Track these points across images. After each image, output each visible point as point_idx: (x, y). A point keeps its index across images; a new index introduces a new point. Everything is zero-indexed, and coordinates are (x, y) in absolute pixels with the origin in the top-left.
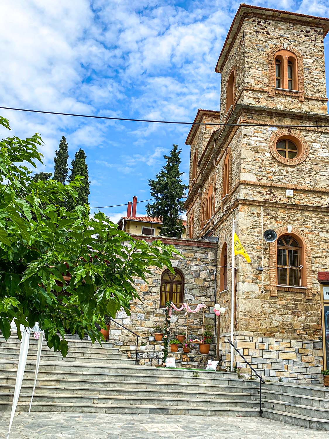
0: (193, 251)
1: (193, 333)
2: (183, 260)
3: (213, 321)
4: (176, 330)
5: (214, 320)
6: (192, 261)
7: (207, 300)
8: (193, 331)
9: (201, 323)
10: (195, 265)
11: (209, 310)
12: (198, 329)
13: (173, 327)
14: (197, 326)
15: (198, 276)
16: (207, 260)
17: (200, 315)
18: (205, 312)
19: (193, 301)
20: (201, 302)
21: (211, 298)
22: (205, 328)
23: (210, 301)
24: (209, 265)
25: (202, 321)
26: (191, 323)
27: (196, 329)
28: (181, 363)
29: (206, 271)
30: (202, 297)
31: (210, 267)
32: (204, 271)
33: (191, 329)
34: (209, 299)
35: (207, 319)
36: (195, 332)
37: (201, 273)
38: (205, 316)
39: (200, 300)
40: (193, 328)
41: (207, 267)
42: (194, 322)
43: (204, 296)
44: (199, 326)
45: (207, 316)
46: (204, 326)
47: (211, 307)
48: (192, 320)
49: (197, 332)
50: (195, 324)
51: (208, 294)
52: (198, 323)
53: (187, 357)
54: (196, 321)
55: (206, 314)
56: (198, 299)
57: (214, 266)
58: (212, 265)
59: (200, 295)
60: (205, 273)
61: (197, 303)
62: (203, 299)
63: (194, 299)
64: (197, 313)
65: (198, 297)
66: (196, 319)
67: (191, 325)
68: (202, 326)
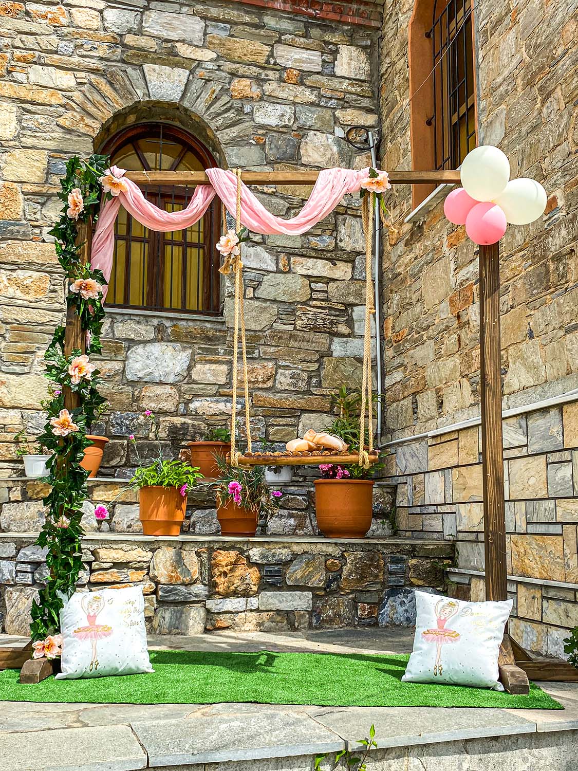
0: (262, 32)
1: (271, 430)
2: (212, 71)
4: (182, 420)
5: (373, 368)
6: (260, 81)
7: (337, 274)
8: (272, 420)
9: (309, 383)
10: (273, 100)
11: (350, 323)
12: (295, 413)
13: (168, 406)
14: (292, 397)
15: (292, 157)
16: (336, 80)
17: (304, 345)
18: (328, 328)
19: (269, 277)
20: (307, 282)
21: (357, 263)
22: (332, 407)
23: (352, 279)
24: (343, 108)
25: (314, 374)
26: (261, 386)
27: (285, 411)
28: (205, 605)
29: (333, 133)
30: (315, 260)
31: (349, 118)
32: (318, 133)
33: (262, 412)
34: (350, 270)
35: (341, 365)
36: (284, 426)
37: (306, 142)
38: (330, 348)
39: (305, 272)
40: (273, 409)
41: (334, 113)
42: (275, 380)
43: (325, 253)
44: (301, 396)
45: (338, 348)
46: (328, 396)
47: (357, 305)
48: (264, 367)
49: (290, 425)
50: (283, 389)
51: (341, 244)
52: (295, 385)
53: (243, 564)
54: (287, 372)
55: (336, 340)
56: (292, 266)
57: (369, 111)
58: (360, 108)
59: (302, 247)
60: (326, 141)
61: (287, 288)
62: (320, 268)
63: (275, 267)
64: (291, 336)
65: (292, 259)
66: (288, 366)
67: (260, 393)
68: (314, 399)
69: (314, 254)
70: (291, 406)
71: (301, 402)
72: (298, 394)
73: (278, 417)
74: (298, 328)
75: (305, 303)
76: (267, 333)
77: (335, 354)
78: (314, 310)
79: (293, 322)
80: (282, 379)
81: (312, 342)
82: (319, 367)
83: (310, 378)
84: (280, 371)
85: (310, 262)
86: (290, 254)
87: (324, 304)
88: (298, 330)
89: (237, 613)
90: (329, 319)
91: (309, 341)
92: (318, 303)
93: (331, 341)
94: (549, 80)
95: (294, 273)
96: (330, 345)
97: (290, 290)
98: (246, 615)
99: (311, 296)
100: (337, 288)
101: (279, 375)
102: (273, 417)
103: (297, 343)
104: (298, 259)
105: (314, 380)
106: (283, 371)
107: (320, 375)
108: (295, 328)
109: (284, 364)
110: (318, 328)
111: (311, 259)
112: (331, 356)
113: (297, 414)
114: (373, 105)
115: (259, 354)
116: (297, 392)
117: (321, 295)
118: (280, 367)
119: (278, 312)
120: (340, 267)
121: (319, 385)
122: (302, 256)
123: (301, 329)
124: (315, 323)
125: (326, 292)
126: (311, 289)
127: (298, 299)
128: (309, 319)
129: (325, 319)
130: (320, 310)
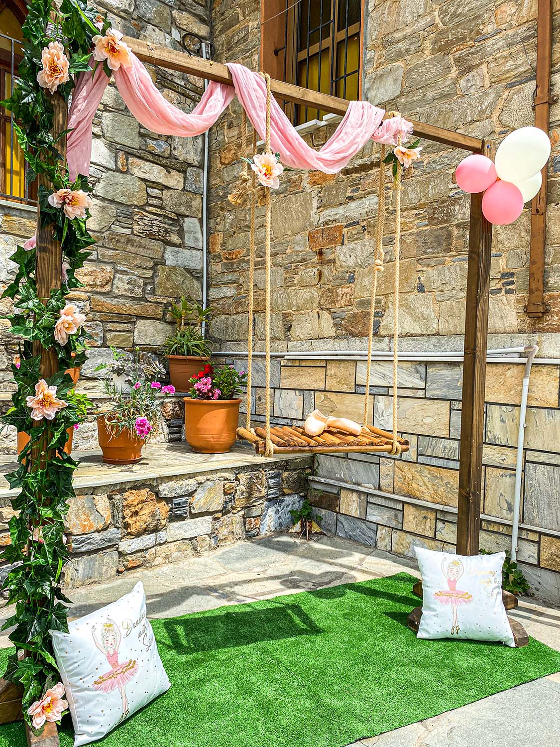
1: (109, 336)
3: (196, 284)
5: (199, 279)
7: (171, 183)
8: (109, 326)
9: (144, 290)
11: (181, 233)
12: (131, 319)
14: (129, 303)
17: (141, 251)
18: (162, 236)
19: (108, 175)
20: (144, 186)
21: (188, 174)
22: (164, 315)
23: (184, 189)
24: (179, 9)
25: (150, 281)
26: (99, 290)
27: (122, 317)
28: (118, 548)
29: (170, 33)
30: (152, 164)
31: (185, 22)
32: (157, 29)
33: (100, 317)
34: (182, 180)
35: (172, 275)
36: (120, 331)
37: (145, 36)
38: (163, 256)
39: (142, 176)
40: (111, 315)
41: (171, 12)
42: (112, 284)
43: (161, 159)
44: (136, 302)
45: (170, 257)
46: (161, 303)
47: (187, 216)
48: (103, 270)
49: (127, 331)
50: (120, 294)
51: (175, 153)
52: (131, 291)
53: (152, 500)
54: (124, 277)
55: (169, 249)
56: (130, 167)
57: (202, 21)
58: (195, 15)
59: (140, 149)
60: (164, 40)
61: (126, 189)
62: (156, 173)
63: (114, 165)
64: (129, 241)
65: (131, 159)
66: (125, 271)
67: (97, 297)
68: (149, 306)
69: (150, 158)
70: (128, 312)
71: (136, 309)
72: (134, 300)
73: (114, 322)
74: (135, 232)
75: (141, 208)
76: (105, 234)
77: (168, 263)
78: (150, 216)
79: (131, 226)
80: (120, 285)
81: (148, 249)
82: (153, 274)
83: (145, 284)
84: (118, 275)
85: (147, 166)
86: (128, 154)
87: (159, 211)
88: (135, 235)
89: (147, 549)
90: (164, 227)
91: (145, 248)
92: (154, 210)
93: (165, 249)
94: (472, 54)
95: (132, 174)
96: (164, 253)
97: (129, 192)
98: (156, 550)
99: (148, 202)
100: (170, 196)
101: (116, 279)
102: (110, 322)
103: (134, 248)
104: (136, 160)
105: (149, 287)
106: (121, 276)
107: (154, 282)
108: (132, 233)
109: (122, 268)
110: (154, 235)
111: (149, 163)
112: (165, 265)
113: (133, 320)
114: (206, 15)
115: (98, 256)
116: (133, 299)
117: (155, 202)
118: (117, 271)
119: (117, 214)
120: (174, 175)
121: (153, 292)
122: (140, 157)
123: (138, 234)
124: (151, 230)
125: (161, 199)
126: (148, 193)
127: (136, 203)
128: (146, 225)
129: (159, 227)
130: (155, 217)
